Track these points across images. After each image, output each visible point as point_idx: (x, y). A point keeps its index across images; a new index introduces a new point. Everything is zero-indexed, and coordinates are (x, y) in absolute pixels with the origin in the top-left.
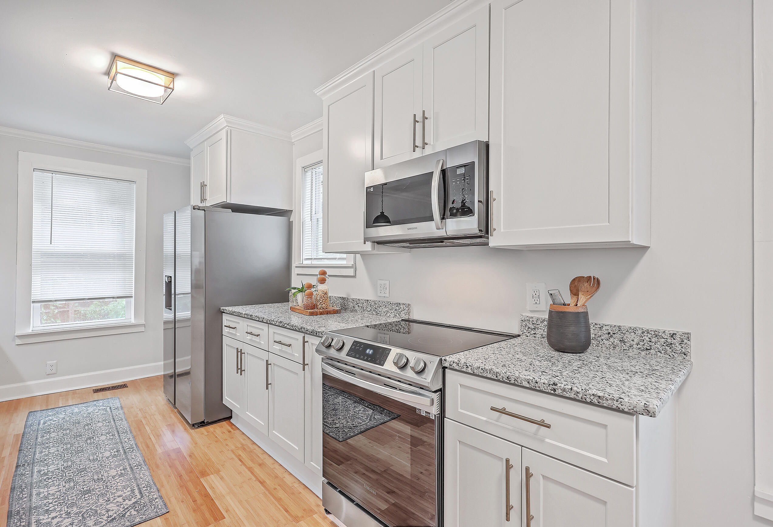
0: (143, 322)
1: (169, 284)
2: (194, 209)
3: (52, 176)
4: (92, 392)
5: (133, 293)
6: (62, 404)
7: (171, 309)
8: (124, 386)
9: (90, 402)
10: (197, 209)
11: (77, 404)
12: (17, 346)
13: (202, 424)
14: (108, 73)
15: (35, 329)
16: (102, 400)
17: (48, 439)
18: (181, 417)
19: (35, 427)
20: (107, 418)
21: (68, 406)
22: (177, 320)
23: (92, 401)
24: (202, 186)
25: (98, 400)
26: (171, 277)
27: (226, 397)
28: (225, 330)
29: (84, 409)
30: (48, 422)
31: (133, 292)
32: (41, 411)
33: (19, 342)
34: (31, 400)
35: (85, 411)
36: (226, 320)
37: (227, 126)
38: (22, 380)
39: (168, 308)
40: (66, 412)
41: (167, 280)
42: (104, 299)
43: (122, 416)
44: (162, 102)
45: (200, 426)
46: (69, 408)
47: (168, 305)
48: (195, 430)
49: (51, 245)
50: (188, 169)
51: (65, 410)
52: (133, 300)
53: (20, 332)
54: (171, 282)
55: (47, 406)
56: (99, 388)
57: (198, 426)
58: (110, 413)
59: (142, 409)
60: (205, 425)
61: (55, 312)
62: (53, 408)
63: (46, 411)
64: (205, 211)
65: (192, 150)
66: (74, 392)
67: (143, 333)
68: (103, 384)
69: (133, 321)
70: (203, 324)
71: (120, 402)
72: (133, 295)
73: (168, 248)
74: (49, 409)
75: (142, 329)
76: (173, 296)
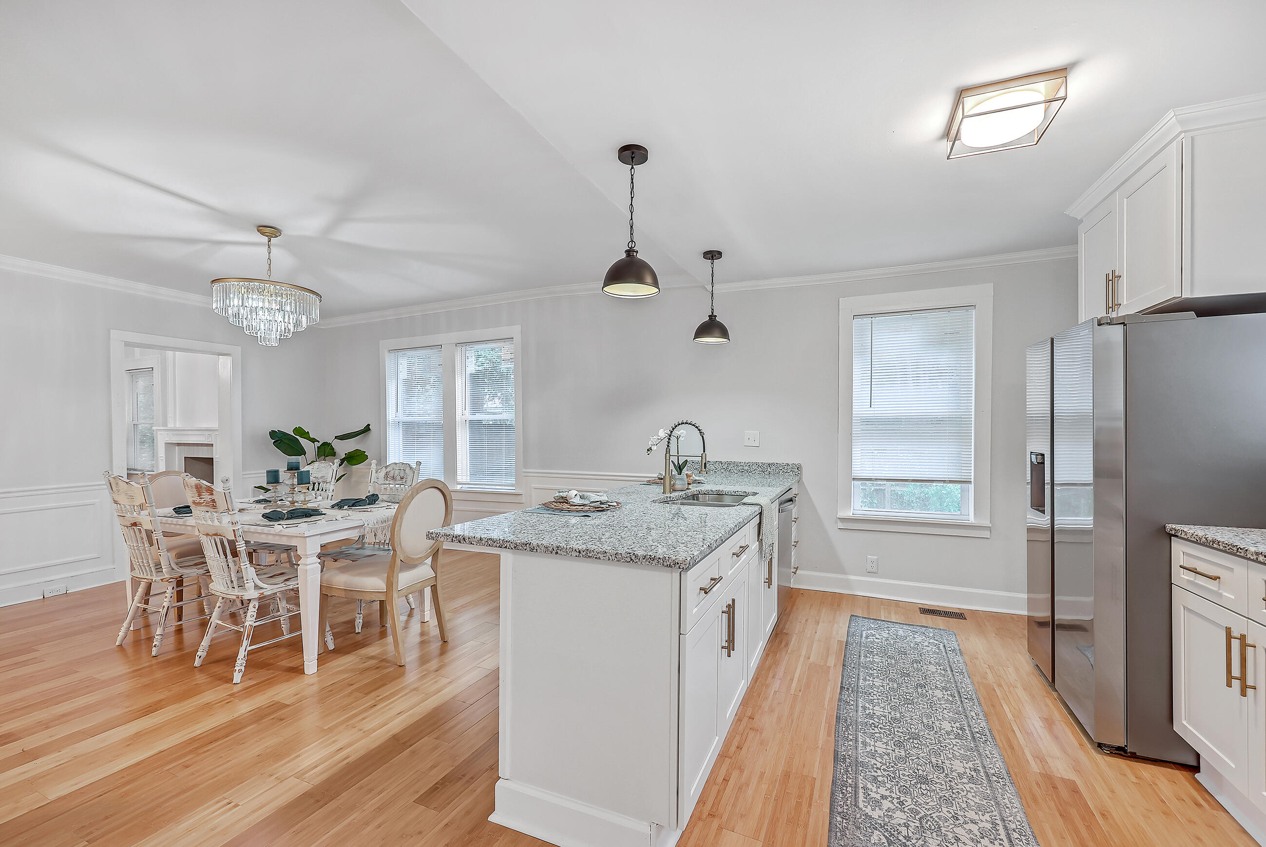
0: (987, 523)
1: (1038, 468)
2: (1098, 325)
3: (872, 321)
4: (919, 612)
5: (972, 477)
6: (885, 617)
7: (1043, 512)
8: (959, 615)
9: (917, 626)
10: (1107, 323)
11: (902, 624)
12: (839, 530)
13: (1120, 752)
14: (946, 134)
15: (856, 512)
16: (932, 628)
17: (872, 663)
18: (1069, 714)
19: (857, 639)
20: (941, 661)
21: (891, 622)
22: (1057, 529)
23: (919, 626)
24: (1108, 281)
25: (927, 627)
26: (1043, 455)
27: (1184, 722)
28: (1180, 577)
29: (911, 634)
30: (870, 637)
31: (972, 474)
32: (862, 617)
33: (841, 525)
34: (853, 598)
35: (911, 637)
36: (1180, 552)
37: (1181, 132)
38: (844, 572)
39: (1035, 508)
40: (889, 630)
41: (1034, 460)
42: (933, 483)
43: (962, 666)
44: (1036, 139)
45: (1115, 754)
46: (892, 626)
47: (1038, 505)
48: (1104, 756)
49: (871, 409)
50: (1074, 264)
51: (889, 627)
52: (972, 486)
53: (842, 514)
54: (1043, 463)
55: (869, 613)
56: (927, 608)
57: (1111, 753)
58: (944, 654)
59: (993, 666)
60: (1125, 756)
61: (871, 489)
62: (875, 619)
63: (867, 620)
64: (1125, 325)
65: (1081, 221)
66: (897, 603)
67: (987, 540)
68: (931, 604)
69: (972, 519)
70: (1122, 549)
71: (957, 641)
72: (972, 480)
73: (1037, 404)
74: (871, 619)
75: (986, 534)
76: (1048, 488)
